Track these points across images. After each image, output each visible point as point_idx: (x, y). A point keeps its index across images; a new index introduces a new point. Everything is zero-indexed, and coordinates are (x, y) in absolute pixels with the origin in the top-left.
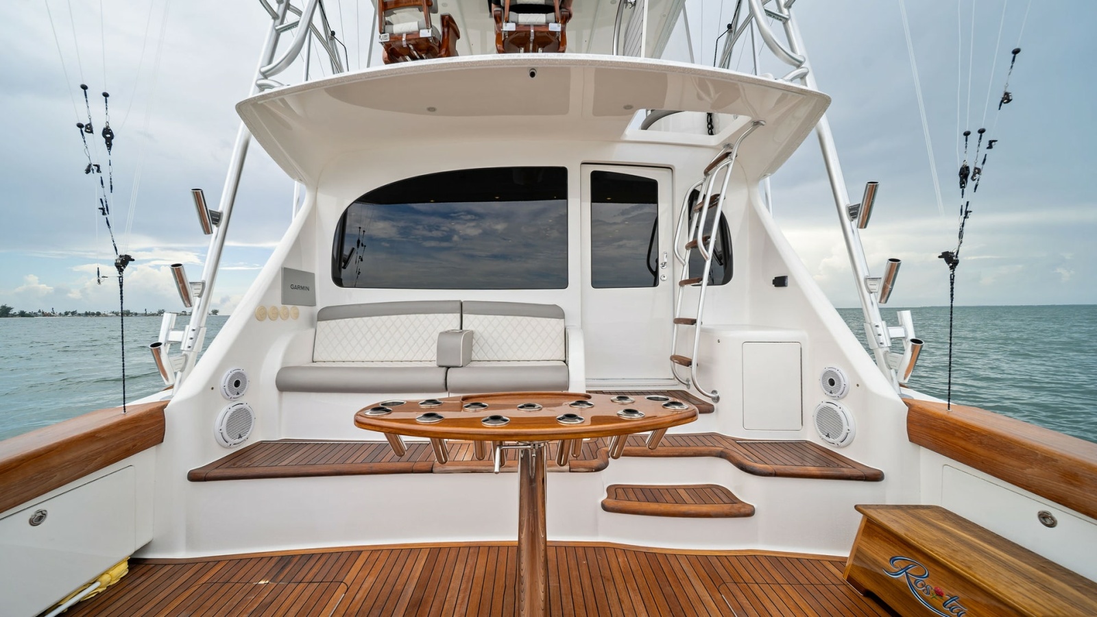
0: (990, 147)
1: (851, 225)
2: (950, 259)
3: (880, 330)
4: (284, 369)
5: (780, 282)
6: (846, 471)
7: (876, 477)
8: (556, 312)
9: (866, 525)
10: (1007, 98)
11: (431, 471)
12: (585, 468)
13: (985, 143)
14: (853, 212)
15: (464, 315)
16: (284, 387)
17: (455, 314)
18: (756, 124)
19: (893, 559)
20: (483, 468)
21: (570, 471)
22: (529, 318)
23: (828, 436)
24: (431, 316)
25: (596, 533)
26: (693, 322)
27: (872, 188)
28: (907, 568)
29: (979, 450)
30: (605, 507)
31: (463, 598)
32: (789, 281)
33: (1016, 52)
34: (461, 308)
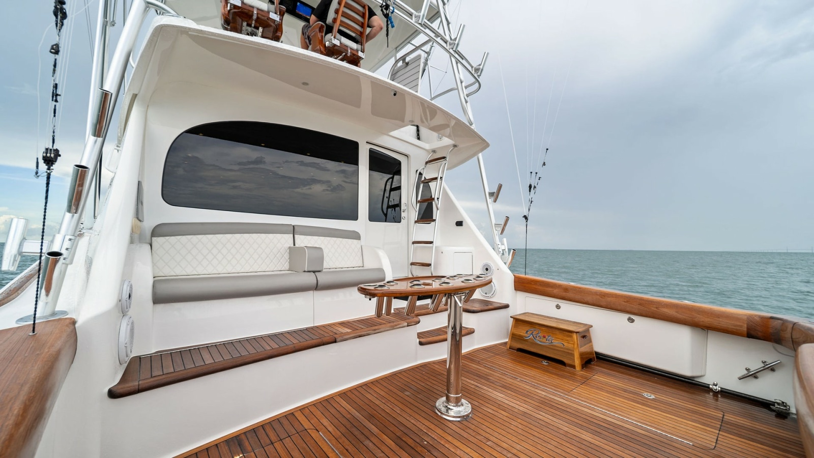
0: (539, 179)
1: (490, 201)
2: (526, 217)
3: (499, 246)
4: (157, 282)
5: (459, 224)
6: (491, 307)
7: (507, 306)
8: (355, 236)
9: (515, 323)
10: (544, 164)
11: (335, 342)
12: (414, 322)
13: (538, 178)
14: (491, 194)
15: (296, 236)
16: (158, 299)
17: (290, 235)
18: (455, 146)
19: (527, 332)
20: (365, 333)
21: (408, 326)
22: (341, 239)
23: (486, 294)
24: (271, 236)
25: (416, 360)
26: (431, 243)
27: (500, 187)
28: (532, 333)
29: (540, 288)
30: (421, 344)
31: (391, 405)
32: (464, 223)
33: (547, 149)
34: (294, 230)
